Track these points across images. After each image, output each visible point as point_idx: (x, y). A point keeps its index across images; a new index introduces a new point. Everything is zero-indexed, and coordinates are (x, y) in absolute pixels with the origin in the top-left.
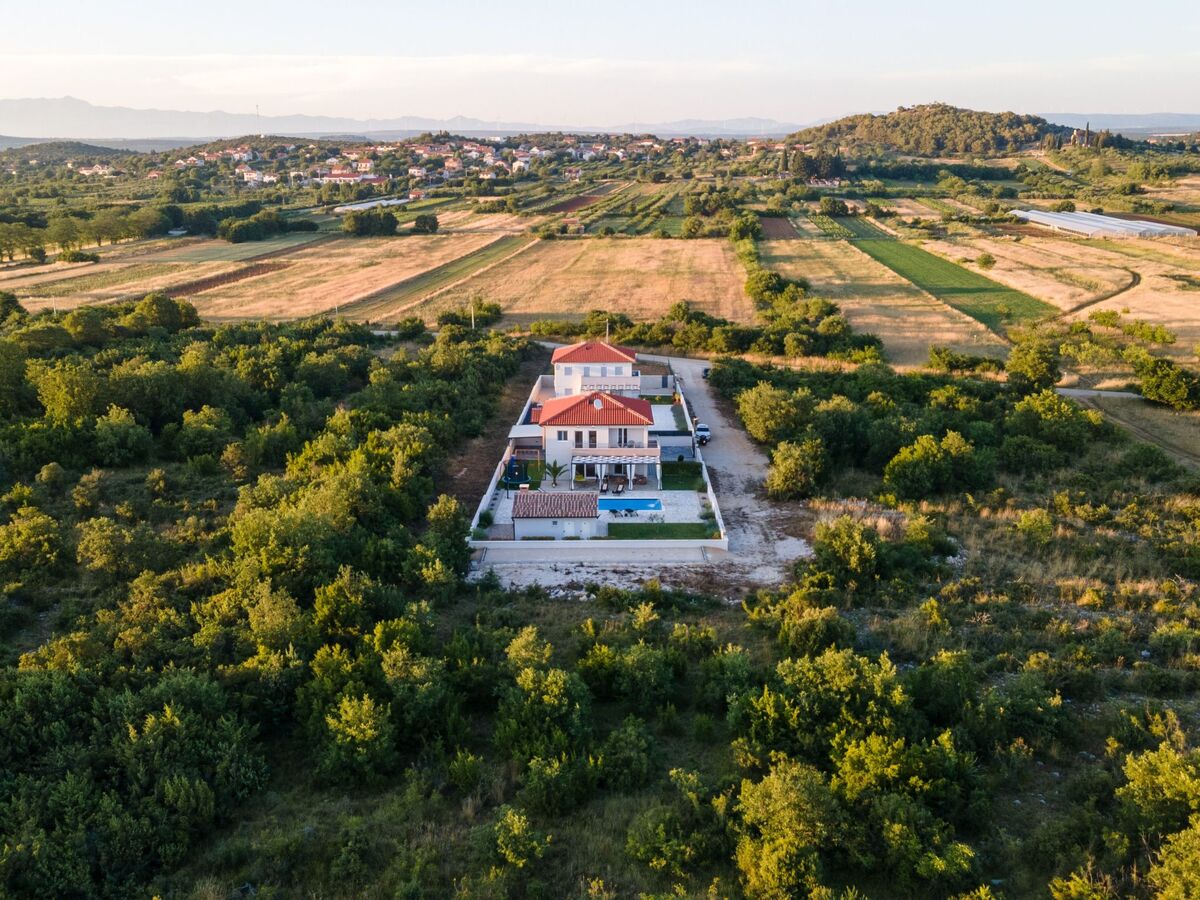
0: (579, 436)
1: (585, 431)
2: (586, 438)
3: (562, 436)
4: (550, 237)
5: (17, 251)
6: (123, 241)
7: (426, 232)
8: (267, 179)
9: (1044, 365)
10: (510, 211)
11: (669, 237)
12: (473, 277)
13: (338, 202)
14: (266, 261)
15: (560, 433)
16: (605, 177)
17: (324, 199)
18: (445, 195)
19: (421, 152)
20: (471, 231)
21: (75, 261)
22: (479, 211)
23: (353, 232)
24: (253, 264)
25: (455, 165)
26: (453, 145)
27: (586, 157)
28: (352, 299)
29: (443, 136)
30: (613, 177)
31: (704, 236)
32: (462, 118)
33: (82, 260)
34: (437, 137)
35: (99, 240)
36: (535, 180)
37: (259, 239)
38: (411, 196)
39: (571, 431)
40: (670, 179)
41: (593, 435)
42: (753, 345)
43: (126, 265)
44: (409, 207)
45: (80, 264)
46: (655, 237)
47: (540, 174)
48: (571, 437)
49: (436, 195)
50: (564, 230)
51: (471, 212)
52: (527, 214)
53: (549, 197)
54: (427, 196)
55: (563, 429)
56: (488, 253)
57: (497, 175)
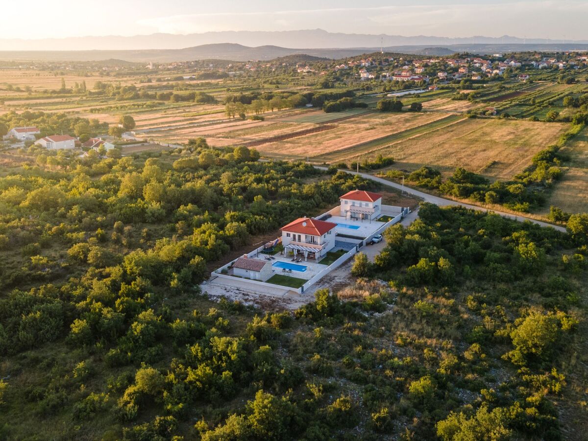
0: (294, 236)
1: (297, 235)
2: (297, 238)
3: (288, 235)
4: (474, 117)
5: (236, 114)
6: (283, 109)
7: (416, 111)
8: (370, 77)
9: (582, 226)
10: (469, 100)
11: (538, 120)
12: (410, 139)
13: (394, 91)
14: (329, 124)
15: (288, 234)
16: (540, 80)
17: (387, 89)
18: (447, 88)
19: (451, 63)
20: (438, 111)
21: (254, 120)
22: (454, 99)
23: (381, 110)
24: (322, 125)
25: (464, 71)
26: (469, 59)
27: (540, 67)
28: (340, 149)
29: (465, 55)
30: (545, 80)
31: (560, 121)
32: (506, 37)
33: (258, 119)
34: (462, 55)
35: (272, 109)
36: (501, 81)
37: (339, 111)
38: (430, 88)
39: (292, 234)
40: (578, 81)
41: (299, 236)
42: (471, 195)
43: (273, 122)
44: (421, 95)
45: (256, 121)
46: (530, 120)
47: (504, 77)
48: (292, 236)
49: (443, 88)
50: (484, 113)
51: (450, 99)
52: (476, 102)
53: (499, 91)
54: (438, 89)
55: (289, 232)
56: (434, 124)
57: (482, 77)
